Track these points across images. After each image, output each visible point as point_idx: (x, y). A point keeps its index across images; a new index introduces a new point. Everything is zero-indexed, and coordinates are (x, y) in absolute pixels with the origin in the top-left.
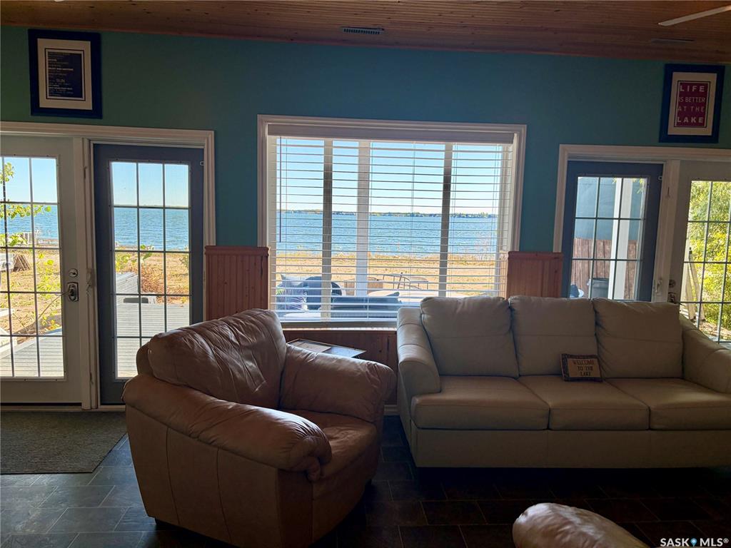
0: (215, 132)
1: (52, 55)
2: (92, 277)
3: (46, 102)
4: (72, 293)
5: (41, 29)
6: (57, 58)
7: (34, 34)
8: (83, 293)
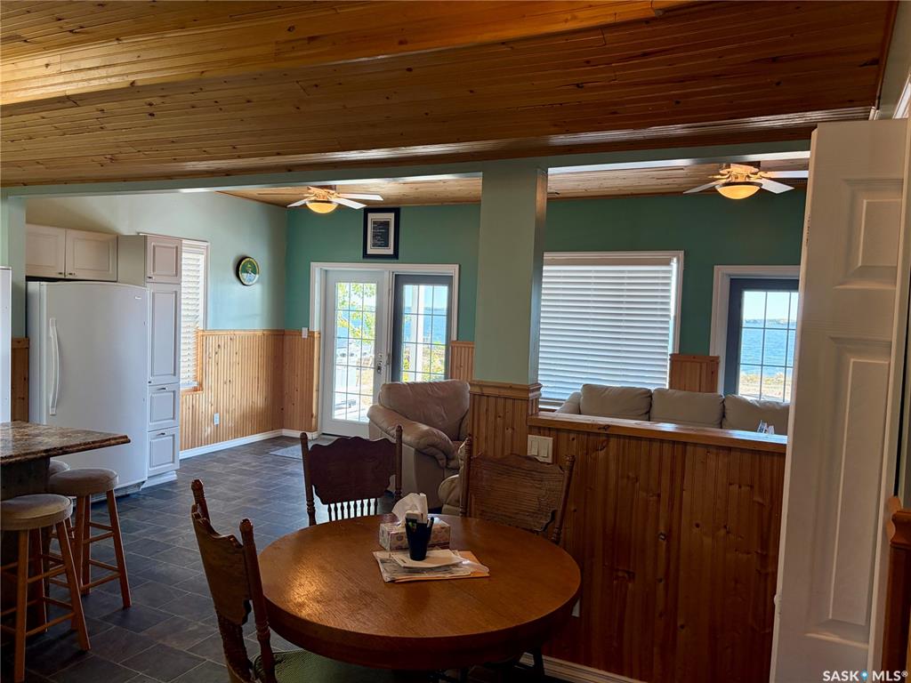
0: (460, 266)
1: (375, 223)
2: (389, 358)
3: (370, 251)
4: (379, 368)
5: (371, 208)
6: (378, 224)
7: (367, 211)
8: (383, 368)
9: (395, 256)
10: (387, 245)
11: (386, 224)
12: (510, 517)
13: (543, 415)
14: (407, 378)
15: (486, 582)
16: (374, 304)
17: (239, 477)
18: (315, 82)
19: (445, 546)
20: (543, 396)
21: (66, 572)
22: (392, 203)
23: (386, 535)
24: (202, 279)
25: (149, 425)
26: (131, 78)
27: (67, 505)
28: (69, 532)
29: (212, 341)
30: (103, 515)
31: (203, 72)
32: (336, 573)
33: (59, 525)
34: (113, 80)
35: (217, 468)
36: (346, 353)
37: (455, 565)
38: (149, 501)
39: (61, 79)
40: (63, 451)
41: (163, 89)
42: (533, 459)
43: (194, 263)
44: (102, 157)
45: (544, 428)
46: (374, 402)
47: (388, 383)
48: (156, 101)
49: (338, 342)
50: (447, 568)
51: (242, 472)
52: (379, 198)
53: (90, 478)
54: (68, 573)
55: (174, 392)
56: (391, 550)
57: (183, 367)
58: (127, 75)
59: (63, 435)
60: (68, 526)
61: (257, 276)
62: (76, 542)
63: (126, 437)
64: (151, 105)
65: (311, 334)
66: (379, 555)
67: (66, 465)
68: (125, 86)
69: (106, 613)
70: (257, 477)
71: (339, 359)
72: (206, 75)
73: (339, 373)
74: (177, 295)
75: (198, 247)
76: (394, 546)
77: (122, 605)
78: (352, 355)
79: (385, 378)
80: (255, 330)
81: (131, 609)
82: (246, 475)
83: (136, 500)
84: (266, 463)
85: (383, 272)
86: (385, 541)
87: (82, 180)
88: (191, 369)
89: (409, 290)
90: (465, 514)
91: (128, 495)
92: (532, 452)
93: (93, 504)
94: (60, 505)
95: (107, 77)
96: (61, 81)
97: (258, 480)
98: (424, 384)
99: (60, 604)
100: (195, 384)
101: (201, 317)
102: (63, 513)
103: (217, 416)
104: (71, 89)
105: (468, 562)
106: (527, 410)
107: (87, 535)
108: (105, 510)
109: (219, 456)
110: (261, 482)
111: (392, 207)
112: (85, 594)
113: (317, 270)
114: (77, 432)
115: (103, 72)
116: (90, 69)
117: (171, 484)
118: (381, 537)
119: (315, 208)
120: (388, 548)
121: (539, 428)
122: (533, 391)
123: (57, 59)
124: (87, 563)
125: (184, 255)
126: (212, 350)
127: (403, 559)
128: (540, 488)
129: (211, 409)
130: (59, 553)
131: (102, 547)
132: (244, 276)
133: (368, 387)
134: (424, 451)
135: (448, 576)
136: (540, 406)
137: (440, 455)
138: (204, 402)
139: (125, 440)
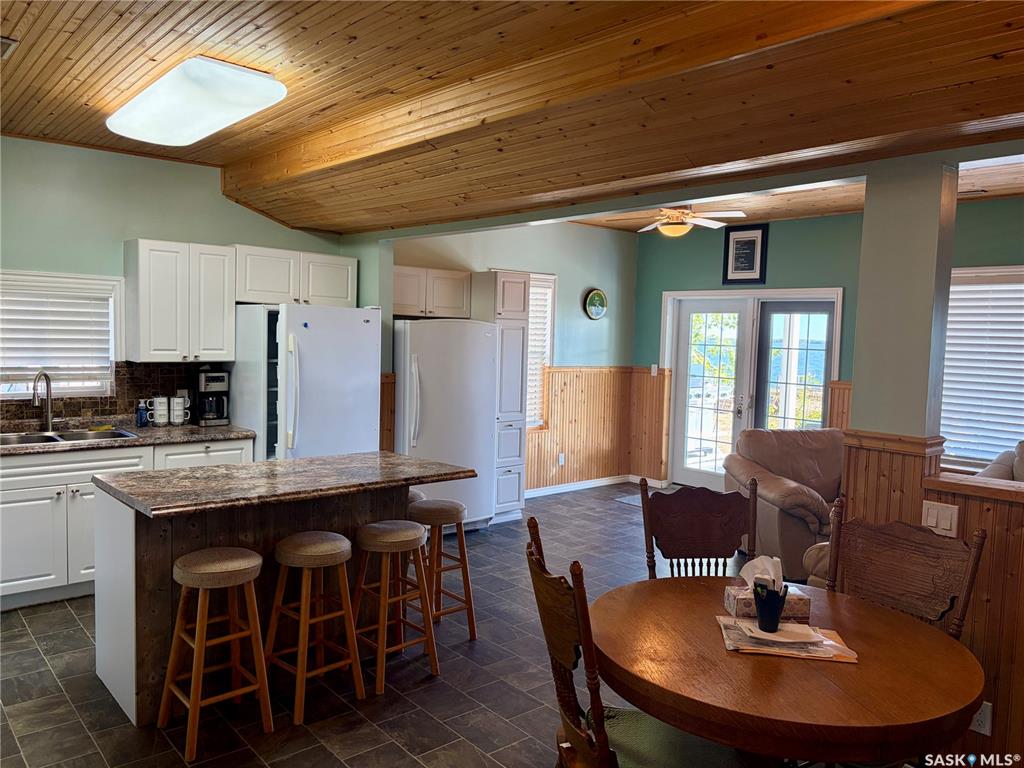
0: (842, 289)
1: (737, 242)
2: (752, 401)
3: (731, 276)
4: (739, 412)
5: (733, 226)
6: (740, 244)
7: (728, 230)
8: (745, 414)
9: (762, 280)
10: (751, 268)
11: (752, 243)
12: (893, 598)
13: (946, 477)
14: (773, 424)
15: (853, 669)
16: (735, 337)
17: (583, 522)
18: (662, 96)
19: (803, 620)
20: (947, 452)
21: (420, 597)
22: (761, 218)
23: (731, 598)
24: (549, 315)
25: (497, 461)
26: (482, 116)
27: (422, 532)
28: (424, 560)
29: (559, 379)
30: (453, 547)
31: (548, 101)
32: (673, 633)
33: (415, 551)
34: (466, 120)
35: (562, 511)
36: (700, 393)
37: (814, 644)
38: (496, 538)
39: (420, 125)
40: (420, 481)
41: (510, 123)
42: (928, 531)
43: (541, 298)
44: (457, 197)
45: (947, 493)
46: (733, 450)
47: (750, 429)
48: (504, 135)
49: (691, 380)
50: (804, 645)
51: (586, 517)
52: (741, 215)
53: (442, 509)
54: (422, 598)
55: (520, 429)
56: (737, 616)
57: (530, 404)
58: (478, 113)
59: (421, 466)
60: (423, 553)
61: (605, 309)
62: (429, 569)
63: (473, 471)
64: (499, 140)
65: (661, 372)
66: (722, 620)
67: (422, 494)
68: (476, 124)
69: (455, 642)
70: (602, 524)
71: (692, 401)
72: (551, 103)
73: (693, 417)
74: (524, 330)
75: (546, 281)
76: (741, 613)
77: (469, 637)
78: (708, 396)
79: (747, 424)
80: (601, 367)
81: (476, 642)
82: (589, 520)
83: (484, 535)
84: (610, 509)
85: (745, 300)
86: (730, 605)
87: (441, 221)
88: (538, 406)
89: (778, 321)
90: (832, 588)
91: (477, 530)
92: (928, 521)
93: (445, 536)
94: (416, 531)
95: (460, 118)
96: (421, 126)
97: (602, 527)
98: (794, 433)
99: (415, 628)
100: (541, 422)
101: (548, 352)
102: (418, 540)
103: (562, 456)
104: (429, 134)
105: (831, 642)
106: (923, 469)
107: (439, 565)
108: (455, 543)
109: (563, 498)
110: (606, 530)
111: (761, 224)
112: (437, 622)
113: (669, 299)
114: (433, 464)
115: (457, 114)
116: (446, 112)
117: (516, 523)
118: (726, 601)
119: (668, 232)
120: (733, 613)
121: (939, 493)
122: (931, 445)
123: (418, 105)
124: (439, 592)
125: (532, 290)
126: (557, 387)
127: (752, 628)
128: (936, 567)
129: (556, 449)
130: (415, 578)
131: (451, 577)
132: (592, 310)
133: (726, 433)
134: (791, 512)
135: (804, 655)
136: (942, 465)
137: (811, 518)
138: (550, 441)
139: (472, 474)
